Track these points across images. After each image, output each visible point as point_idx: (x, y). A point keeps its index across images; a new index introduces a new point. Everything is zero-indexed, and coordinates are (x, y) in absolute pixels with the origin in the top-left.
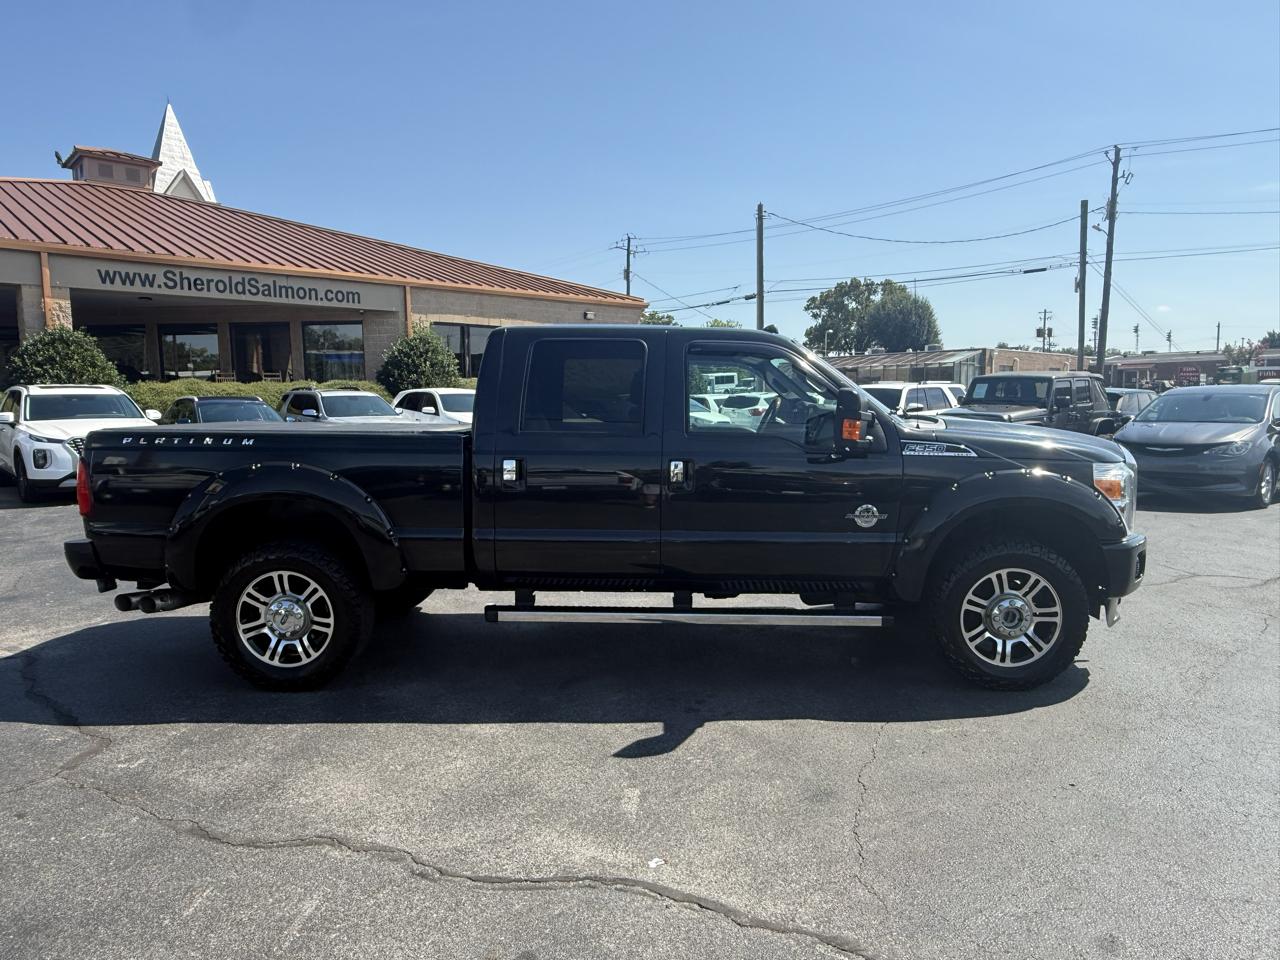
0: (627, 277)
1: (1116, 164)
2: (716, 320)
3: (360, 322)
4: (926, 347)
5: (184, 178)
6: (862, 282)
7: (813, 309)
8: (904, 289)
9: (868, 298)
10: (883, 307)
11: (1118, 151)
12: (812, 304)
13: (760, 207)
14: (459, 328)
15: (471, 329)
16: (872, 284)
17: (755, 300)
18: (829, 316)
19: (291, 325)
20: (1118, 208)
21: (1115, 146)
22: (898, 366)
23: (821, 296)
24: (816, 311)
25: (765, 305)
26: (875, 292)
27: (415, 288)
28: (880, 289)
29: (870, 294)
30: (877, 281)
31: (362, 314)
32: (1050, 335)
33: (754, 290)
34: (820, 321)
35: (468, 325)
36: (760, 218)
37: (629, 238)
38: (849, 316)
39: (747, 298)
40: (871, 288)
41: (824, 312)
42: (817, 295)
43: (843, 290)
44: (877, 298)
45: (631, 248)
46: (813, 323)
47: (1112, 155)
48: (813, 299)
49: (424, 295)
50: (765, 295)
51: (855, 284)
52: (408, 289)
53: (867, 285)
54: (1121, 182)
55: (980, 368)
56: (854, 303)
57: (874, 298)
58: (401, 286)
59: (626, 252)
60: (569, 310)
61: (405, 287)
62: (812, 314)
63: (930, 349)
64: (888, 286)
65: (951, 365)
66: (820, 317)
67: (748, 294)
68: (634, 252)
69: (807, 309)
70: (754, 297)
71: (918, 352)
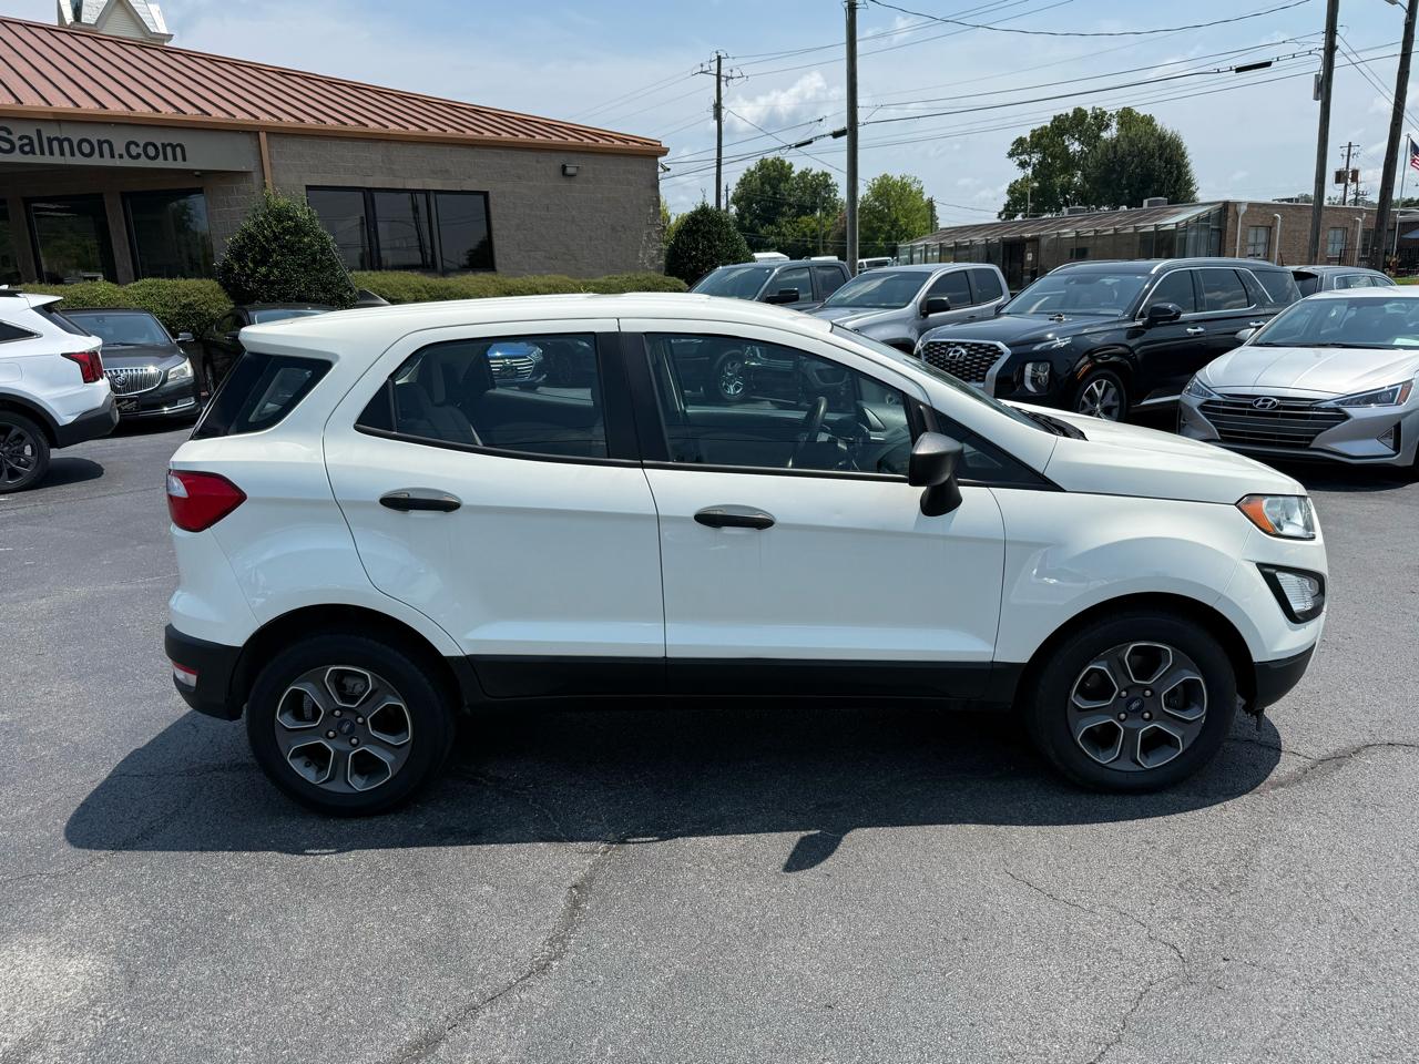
0: (718, 116)
2: (885, 176)
3: (200, 191)
4: (1146, 202)
5: (120, 1)
6: (1089, 112)
7: (1021, 154)
8: (1149, 121)
9: (1098, 137)
10: (1115, 146)
12: (1019, 147)
14: (361, 194)
15: (376, 194)
16: (1105, 113)
17: (845, 137)
18: (1042, 164)
19: (105, 196)
22: (1096, 231)
23: (1032, 136)
24: (1027, 158)
26: (1108, 126)
27: (278, 133)
28: (1114, 124)
29: (1100, 130)
31: (198, 176)
33: (844, 124)
34: (1029, 171)
35: (369, 189)
37: (719, 58)
38: (1070, 163)
39: (836, 135)
40: (1101, 120)
41: (1035, 158)
42: (1027, 135)
43: (1061, 126)
44: (1112, 133)
45: (722, 73)
46: (1019, 174)
48: (1020, 142)
49: (294, 147)
51: (1079, 114)
52: (263, 136)
53: (1096, 117)
55: (1219, 230)
56: (1077, 143)
57: (1105, 135)
58: (251, 132)
59: (715, 78)
60: (538, 162)
61: (258, 133)
62: (1018, 162)
63: (1150, 204)
64: (1127, 117)
65: (1173, 227)
66: (1029, 166)
67: (836, 129)
68: (728, 78)
69: (1011, 155)
70: (843, 133)
71: (1135, 209)
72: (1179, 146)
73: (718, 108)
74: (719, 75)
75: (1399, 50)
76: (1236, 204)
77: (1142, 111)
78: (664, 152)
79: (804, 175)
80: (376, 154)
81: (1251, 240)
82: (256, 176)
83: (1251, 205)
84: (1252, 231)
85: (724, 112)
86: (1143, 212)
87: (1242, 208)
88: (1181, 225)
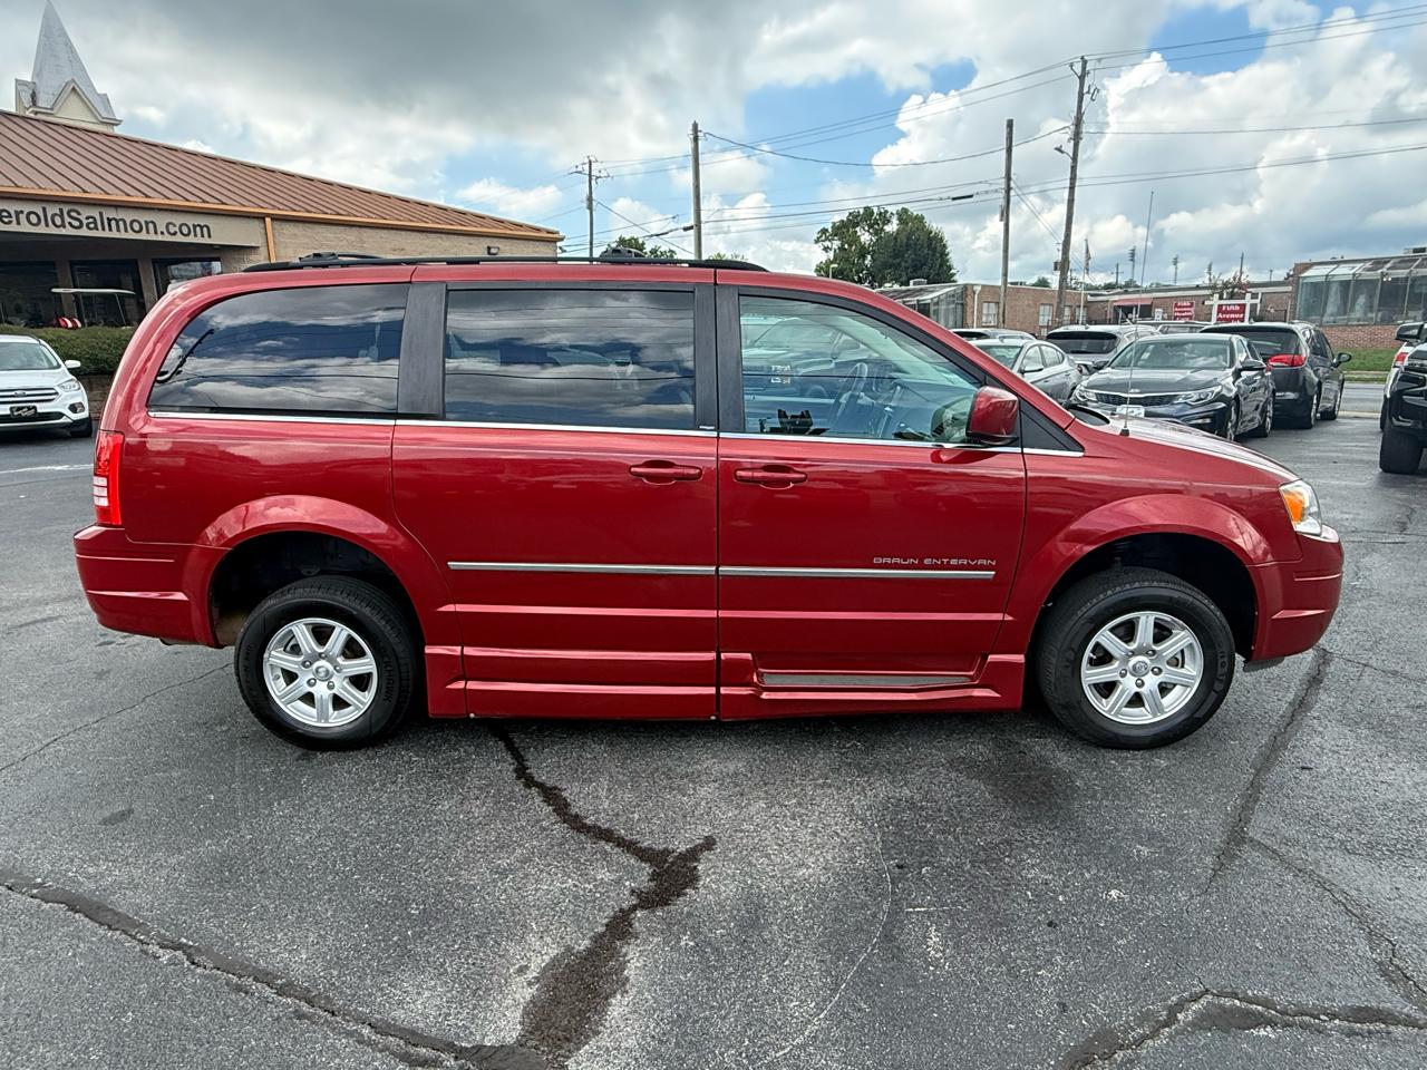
0: (590, 208)
1: (1082, 78)
3: (218, 259)
4: (911, 282)
5: (74, 89)
6: (876, 210)
7: (824, 241)
8: (920, 219)
9: (882, 229)
10: (895, 237)
11: (1085, 63)
12: (823, 235)
13: (695, 126)
16: (887, 212)
17: (692, 232)
18: (842, 248)
19: (139, 263)
20: (1084, 129)
21: (1082, 58)
23: (833, 227)
24: (827, 243)
26: (889, 221)
27: (275, 218)
28: (895, 221)
29: (884, 224)
31: (217, 249)
34: (831, 255)
36: (696, 139)
37: (590, 162)
38: (863, 252)
39: (686, 229)
40: (884, 217)
41: (836, 244)
42: (829, 227)
43: (854, 221)
44: (893, 227)
45: (593, 173)
46: (823, 257)
47: (1078, 68)
48: (824, 231)
49: (289, 228)
50: (702, 226)
51: (868, 211)
52: (268, 220)
53: (880, 214)
54: (1087, 98)
55: (962, 304)
56: (867, 234)
57: (888, 228)
58: (261, 218)
59: (588, 178)
60: (470, 244)
61: (264, 219)
62: (822, 247)
63: (914, 284)
64: (904, 216)
65: (930, 301)
66: (831, 250)
67: (686, 225)
68: (597, 178)
69: (817, 241)
70: (691, 228)
71: (904, 288)
72: (941, 239)
73: (590, 199)
74: (590, 175)
75: (1068, 184)
76: (973, 285)
77: (914, 210)
78: (562, 239)
79: (654, 251)
80: (352, 234)
81: (985, 311)
82: (263, 250)
83: (983, 286)
84: (986, 305)
85: (594, 203)
86: (908, 290)
87: (978, 289)
88: (936, 300)
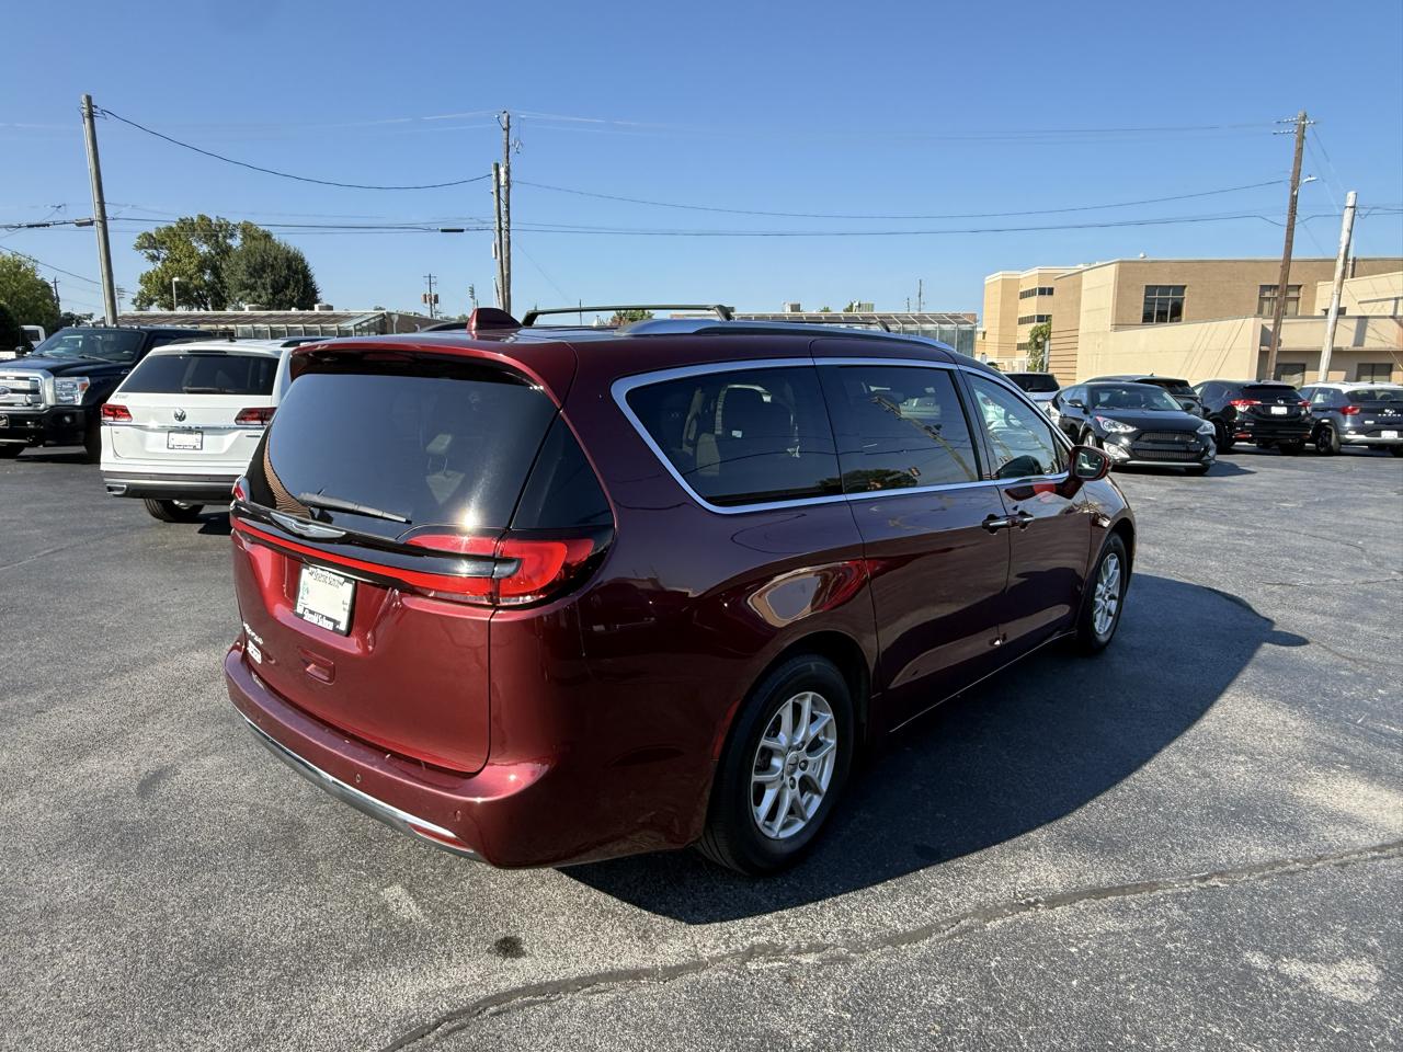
1: (507, 129)
4: (316, 306)
6: (214, 221)
7: (148, 248)
8: (267, 236)
9: (224, 242)
11: (509, 117)
12: (146, 241)
13: (89, 99)
16: (228, 224)
17: (95, 228)
18: (171, 259)
23: (157, 233)
24: (155, 252)
25: (110, 234)
26: (233, 235)
28: (239, 235)
29: (226, 237)
30: (235, 220)
32: (436, 301)
33: (95, 214)
34: (159, 264)
36: (91, 116)
40: (226, 229)
41: (164, 253)
42: (153, 231)
43: (188, 227)
44: (235, 243)
46: (150, 267)
48: (146, 237)
50: (108, 222)
51: (204, 220)
53: (221, 225)
56: (205, 246)
57: (231, 243)
62: (146, 255)
63: (320, 309)
64: (248, 231)
65: (352, 328)
66: (158, 259)
67: (84, 218)
69: (139, 247)
70: (91, 223)
71: (307, 312)
72: (302, 260)
76: (391, 315)
83: (400, 316)
86: (318, 316)
87: (396, 318)
88: (358, 327)
